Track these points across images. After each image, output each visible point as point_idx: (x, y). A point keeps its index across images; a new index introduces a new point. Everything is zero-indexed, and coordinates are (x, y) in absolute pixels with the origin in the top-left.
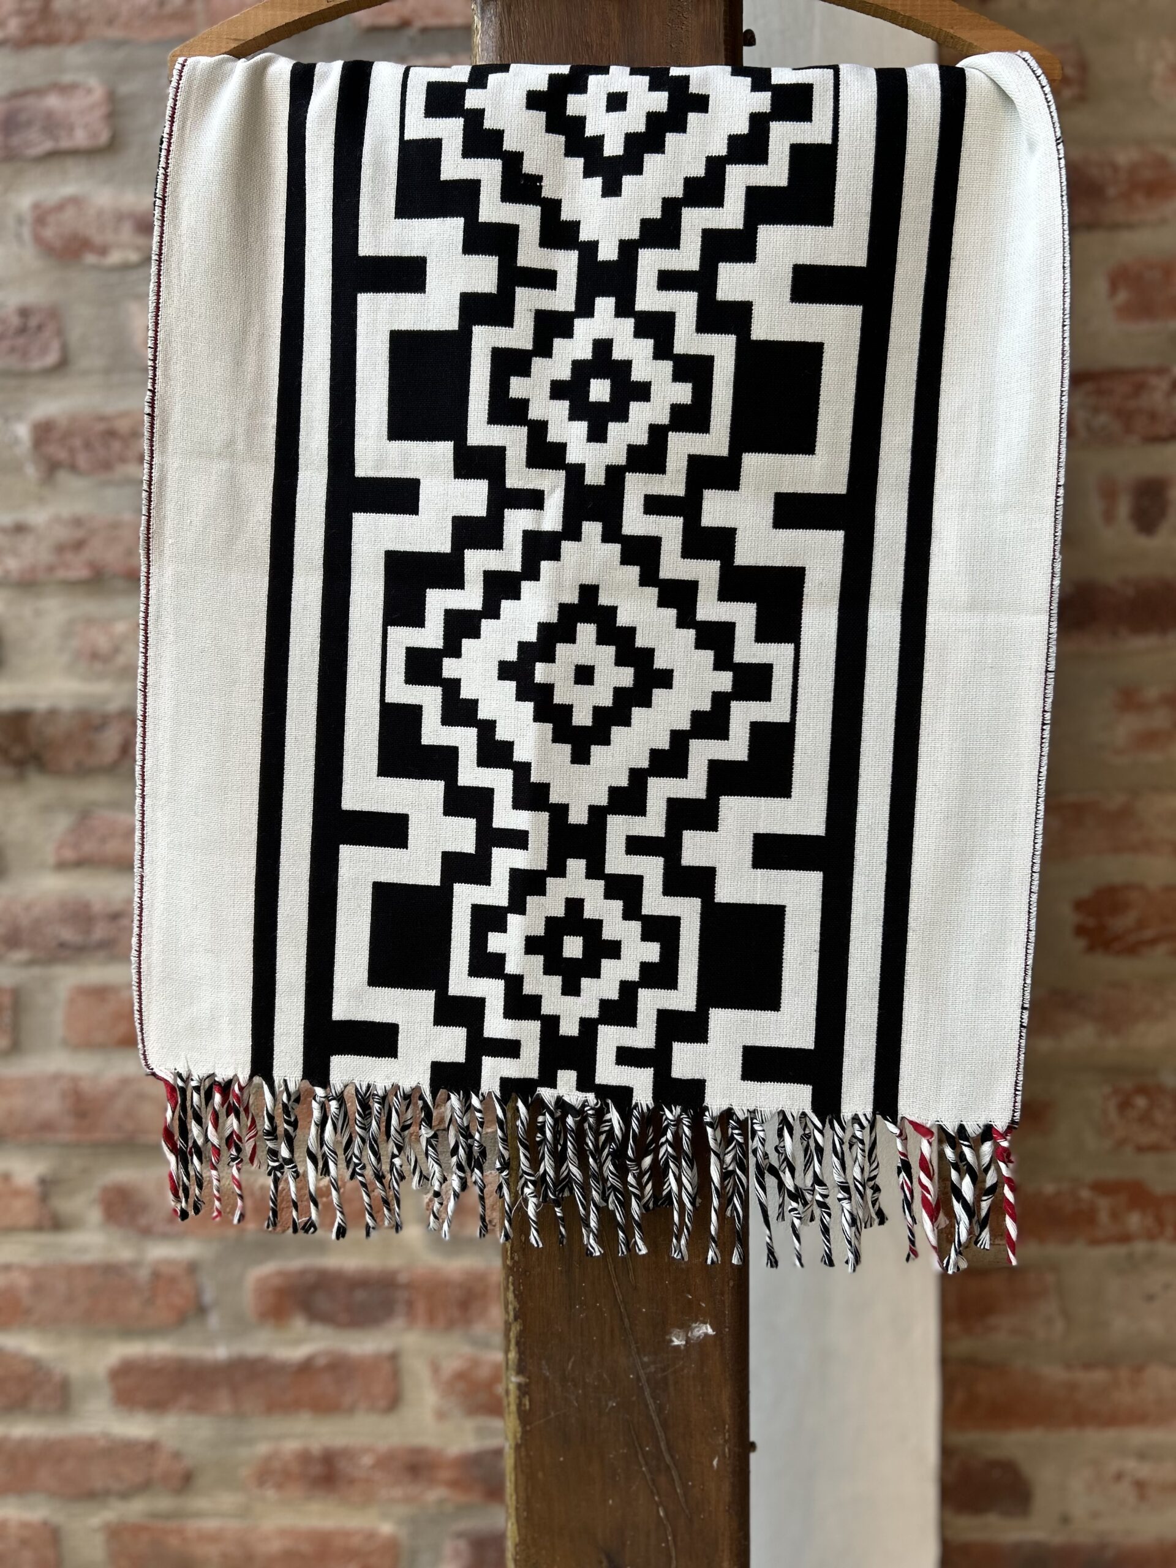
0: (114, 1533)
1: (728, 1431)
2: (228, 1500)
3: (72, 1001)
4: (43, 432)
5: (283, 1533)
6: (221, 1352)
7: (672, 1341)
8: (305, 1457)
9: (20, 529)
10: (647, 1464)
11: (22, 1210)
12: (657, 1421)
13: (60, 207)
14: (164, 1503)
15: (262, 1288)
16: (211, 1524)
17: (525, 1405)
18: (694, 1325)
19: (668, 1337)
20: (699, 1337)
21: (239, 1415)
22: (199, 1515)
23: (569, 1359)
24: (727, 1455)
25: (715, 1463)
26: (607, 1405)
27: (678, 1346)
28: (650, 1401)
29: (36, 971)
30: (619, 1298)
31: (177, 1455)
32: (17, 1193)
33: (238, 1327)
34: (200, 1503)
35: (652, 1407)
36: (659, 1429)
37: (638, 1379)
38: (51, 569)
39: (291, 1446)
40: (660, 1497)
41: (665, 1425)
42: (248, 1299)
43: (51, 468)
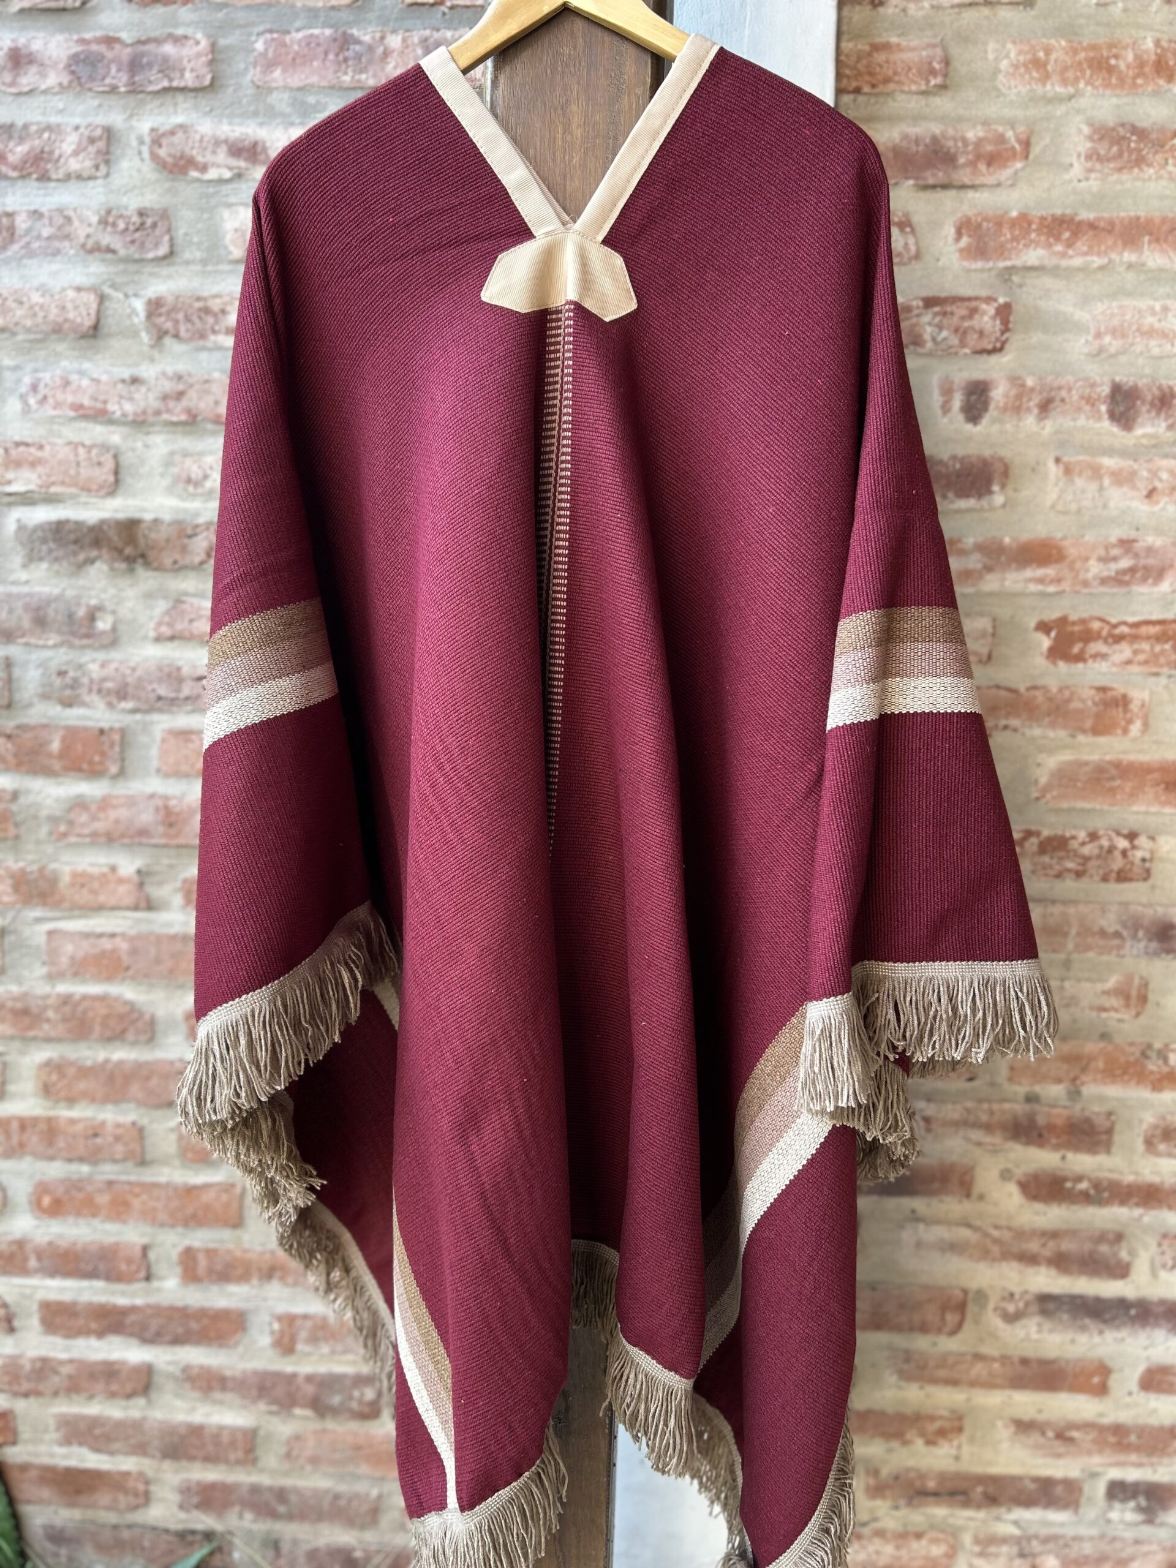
3: (163, 741)
4: (155, 307)
9: (135, 381)
11: (125, 893)
13: (172, 133)
29: (138, 717)
32: (121, 881)
38: (158, 413)
43: (160, 335)
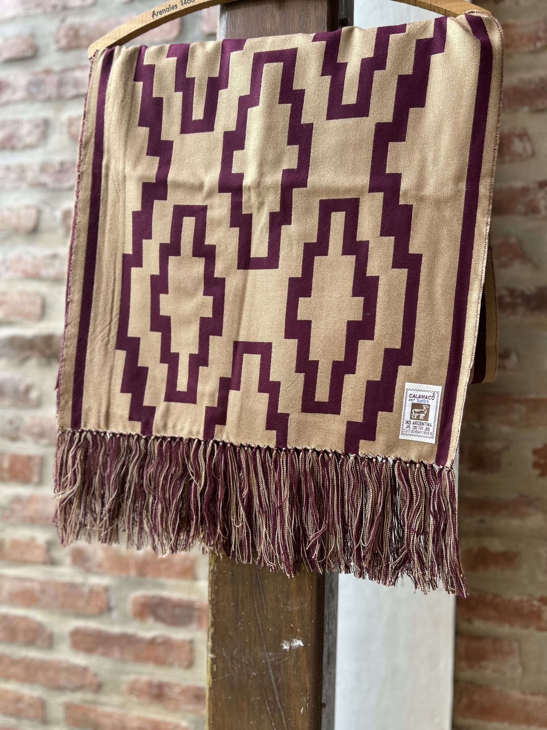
0: (69, 707)
1: (309, 696)
2: (116, 699)
5: (139, 718)
6: (116, 629)
7: (283, 647)
8: (150, 684)
10: (269, 706)
11: (38, 554)
12: (275, 686)
14: (89, 696)
15: (136, 602)
16: (108, 709)
17: (214, 669)
18: (294, 640)
19: (281, 644)
20: (296, 646)
21: (123, 660)
22: (103, 704)
23: (235, 648)
24: (308, 708)
25: (302, 711)
26: (251, 674)
27: (286, 650)
28: (272, 675)
30: (259, 622)
31: (95, 675)
32: (37, 547)
33: (124, 620)
34: (103, 698)
35: (273, 678)
36: (275, 690)
37: (267, 663)
39: (145, 678)
40: (275, 724)
41: (278, 688)
42: (129, 607)
